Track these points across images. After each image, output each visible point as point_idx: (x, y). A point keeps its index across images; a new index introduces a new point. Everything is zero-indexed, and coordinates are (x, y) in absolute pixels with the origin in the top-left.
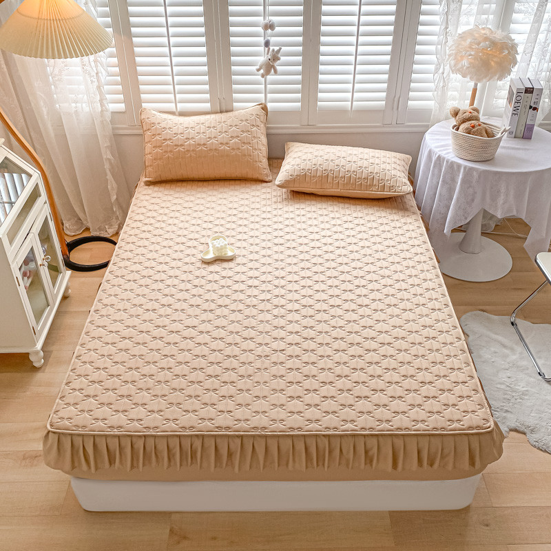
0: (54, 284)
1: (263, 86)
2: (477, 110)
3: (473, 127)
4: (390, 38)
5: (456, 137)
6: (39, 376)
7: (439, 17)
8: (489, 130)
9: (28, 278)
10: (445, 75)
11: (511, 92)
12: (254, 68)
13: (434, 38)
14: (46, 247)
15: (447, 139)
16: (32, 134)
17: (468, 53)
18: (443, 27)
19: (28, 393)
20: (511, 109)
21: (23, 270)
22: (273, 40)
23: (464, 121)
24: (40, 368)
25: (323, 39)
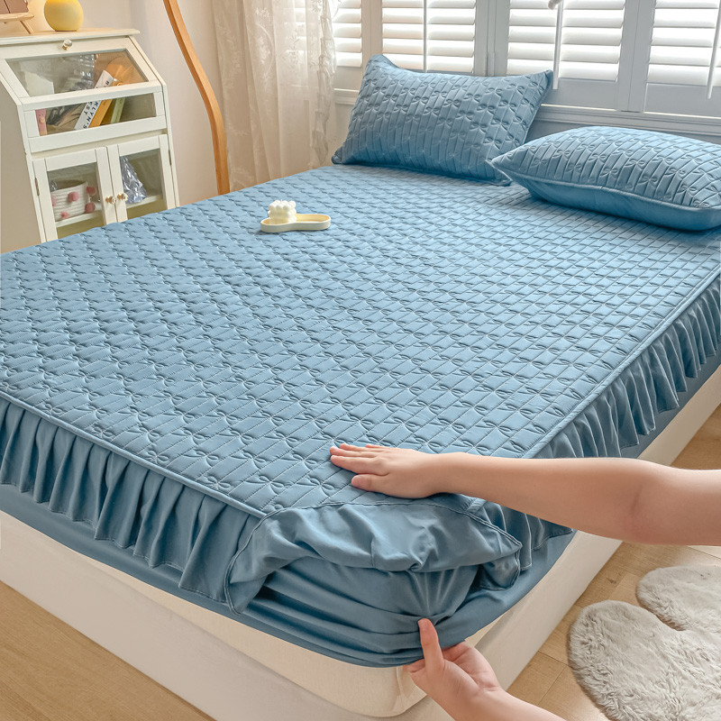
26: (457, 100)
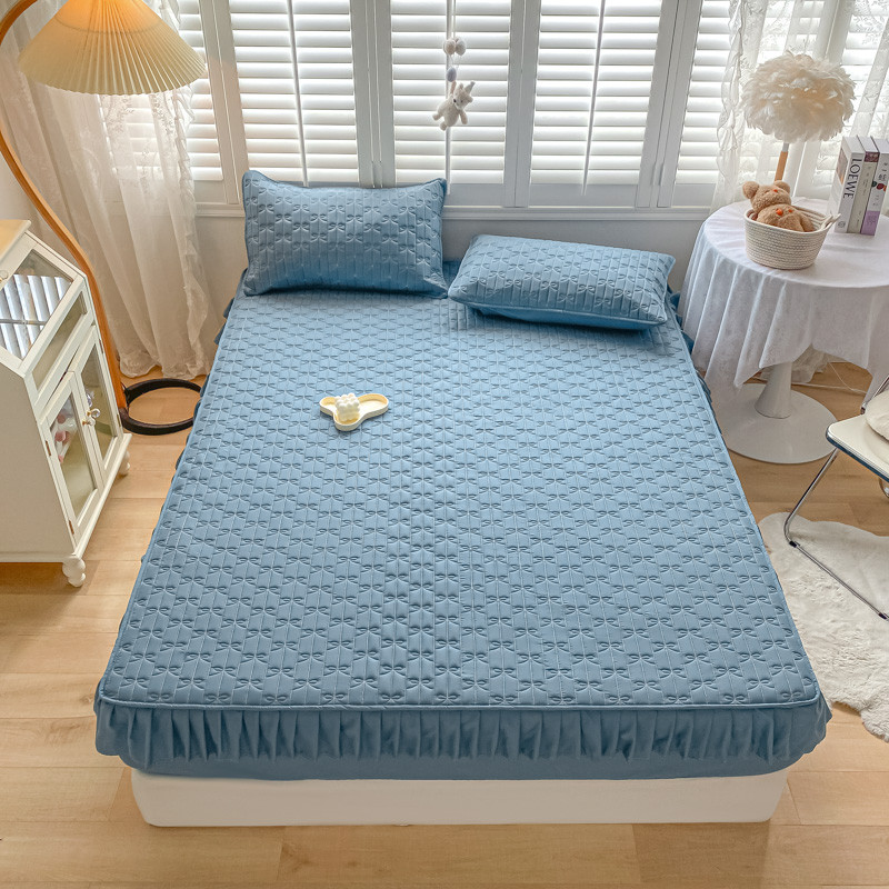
0: (104, 454)
1: (444, 143)
2: (786, 187)
3: (781, 214)
4: (649, 70)
5: (752, 229)
6: (78, 601)
7: (728, 36)
8: (806, 220)
9: (64, 443)
10: (736, 130)
11: (842, 159)
12: (430, 114)
13: (720, 70)
14: (92, 394)
15: (739, 233)
16: (73, 214)
17: (773, 95)
18: (734, 53)
19: (59, 627)
20: (842, 186)
21: (55, 430)
22: (461, 69)
23: (766, 205)
24: (80, 587)
25: (541, 69)
26: (377, 224)
